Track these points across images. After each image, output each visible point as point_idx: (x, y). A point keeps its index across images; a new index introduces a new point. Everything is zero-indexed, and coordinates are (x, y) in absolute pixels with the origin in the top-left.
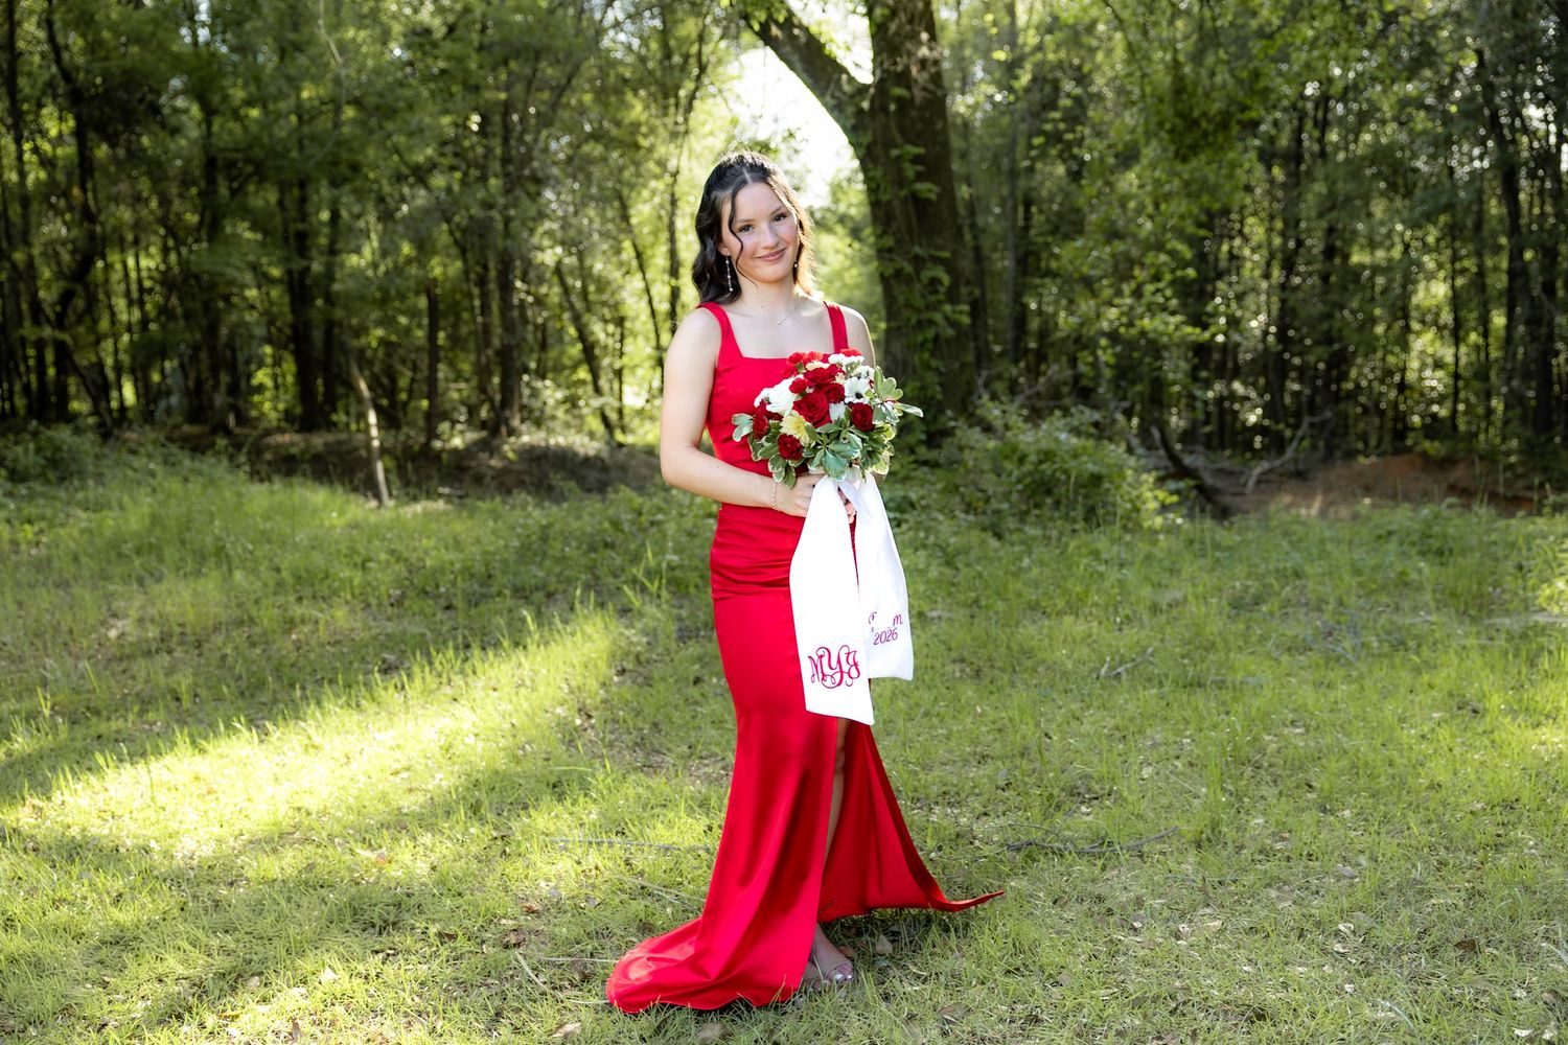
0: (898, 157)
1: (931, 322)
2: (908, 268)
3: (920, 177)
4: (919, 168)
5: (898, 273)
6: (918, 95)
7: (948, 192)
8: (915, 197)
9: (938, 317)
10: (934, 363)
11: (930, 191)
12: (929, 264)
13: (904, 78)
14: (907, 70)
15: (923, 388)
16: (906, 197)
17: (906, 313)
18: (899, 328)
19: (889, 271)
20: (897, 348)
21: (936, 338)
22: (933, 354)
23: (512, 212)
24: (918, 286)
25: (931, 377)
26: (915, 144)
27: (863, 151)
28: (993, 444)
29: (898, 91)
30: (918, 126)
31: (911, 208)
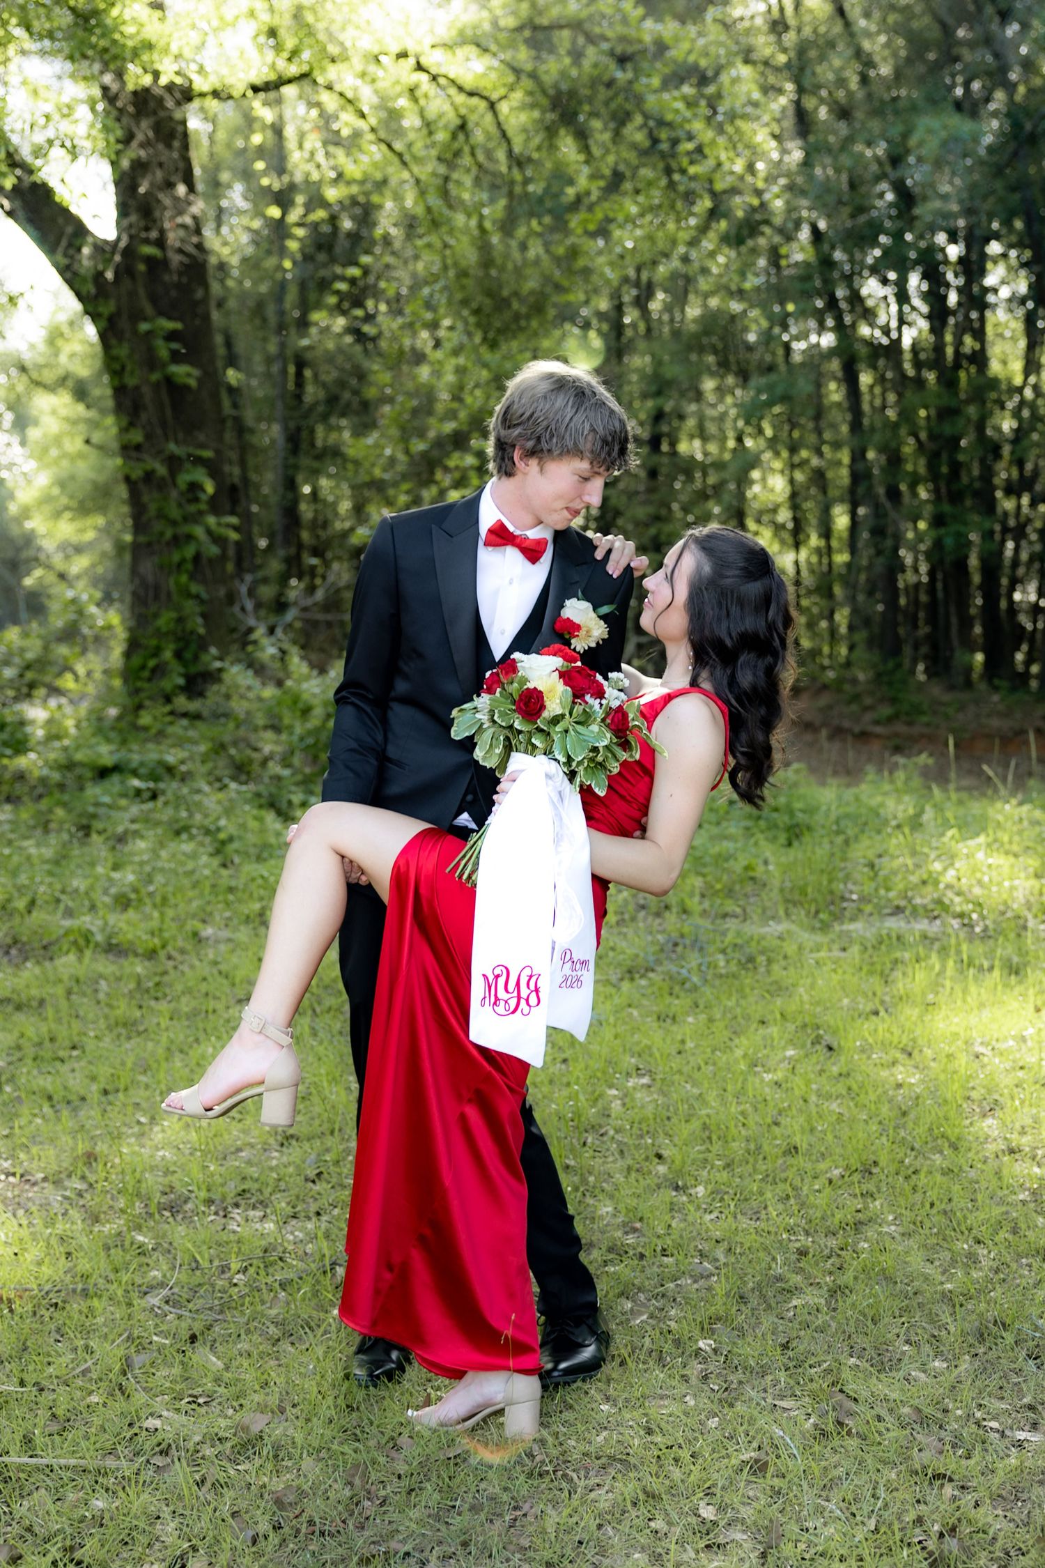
0: (149, 333)
1: (190, 537)
2: (161, 470)
3: (176, 357)
4: (175, 346)
5: (149, 476)
6: (174, 259)
7: (212, 378)
8: (169, 381)
9: (199, 531)
10: (195, 588)
11: (189, 375)
12: (188, 465)
15: (180, 620)
16: (157, 386)
17: (158, 526)
18: (149, 544)
19: (137, 474)
20: (148, 567)
21: (197, 558)
22: (192, 577)
24: (174, 494)
25: (190, 606)
26: (170, 318)
27: (104, 324)
28: (269, 692)
29: (148, 250)
30: (174, 293)
31: (165, 396)
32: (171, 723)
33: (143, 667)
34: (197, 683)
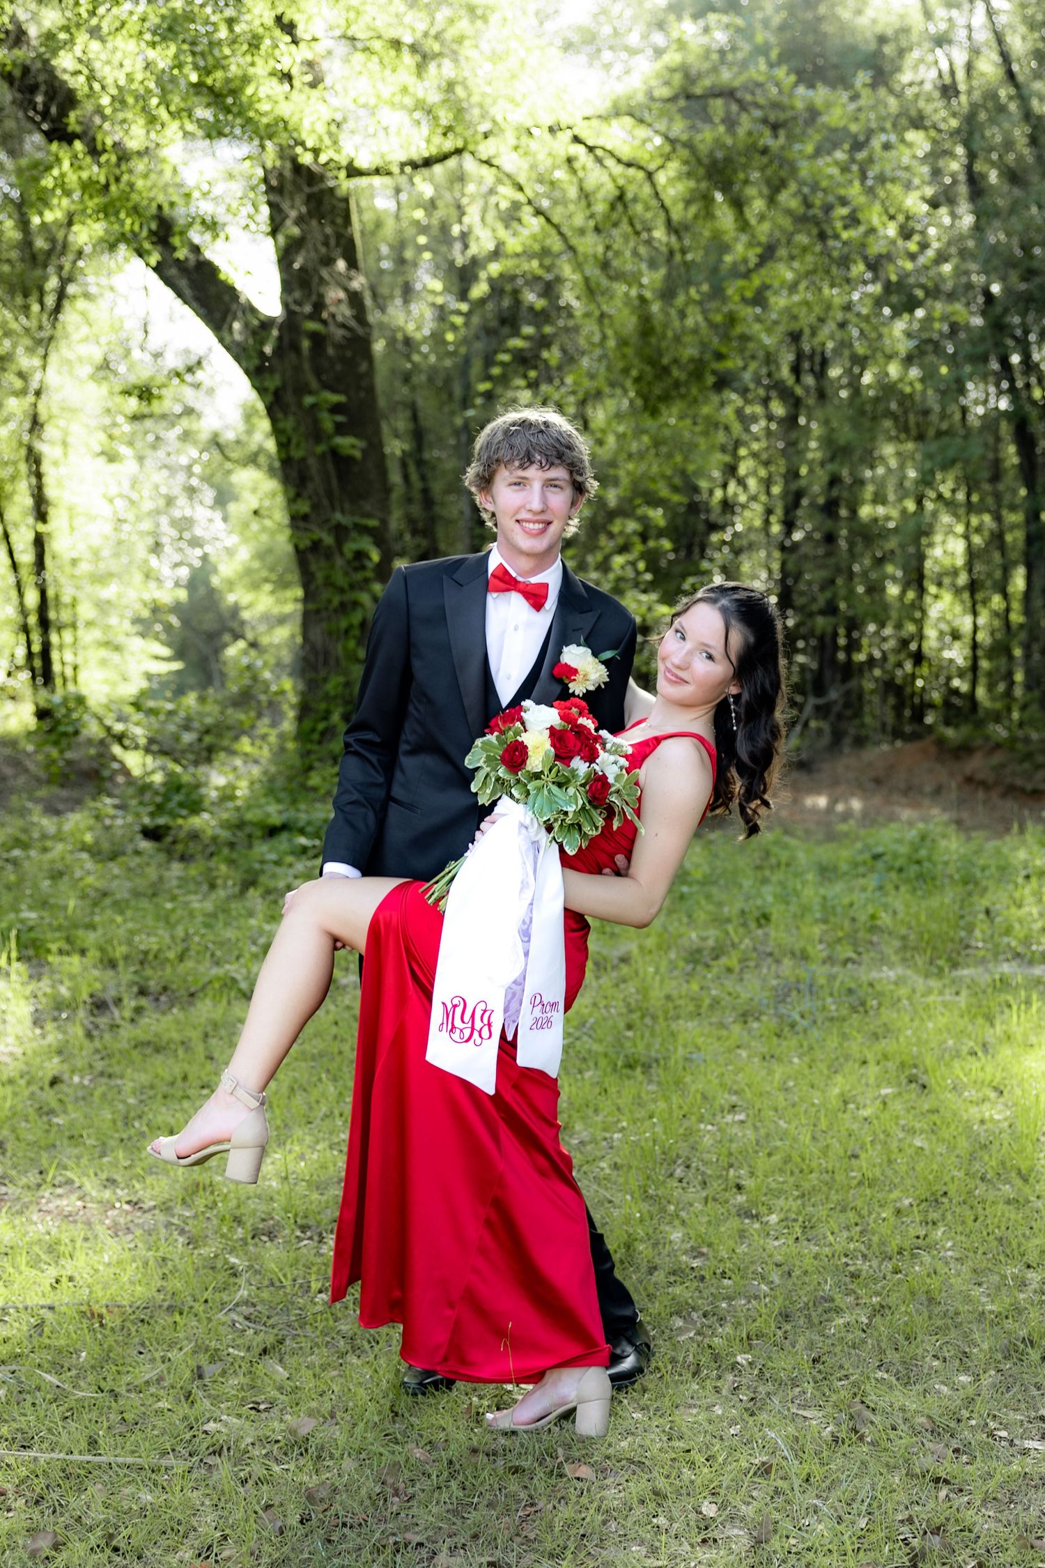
0: (314, 406)
1: (356, 604)
2: (328, 539)
3: (340, 429)
4: (340, 418)
5: (316, 545)
6: (339, 333)
7: (376, 448)
8: (334, 453)
9: (365, 598)
11: (353, 447)
12: (353, 534)
16: (323, 456)
17: (325, 594)
18: (318, 612)
19: (306, 543)
20: (317, 634)
21: (363, 623)
22: (358, 642)
24: (341, 562)
26: (334, 390)
27: (270, 397)
29: (311, 326)
30: (337, 367)
31: (330, 467)
33: (313, 730)
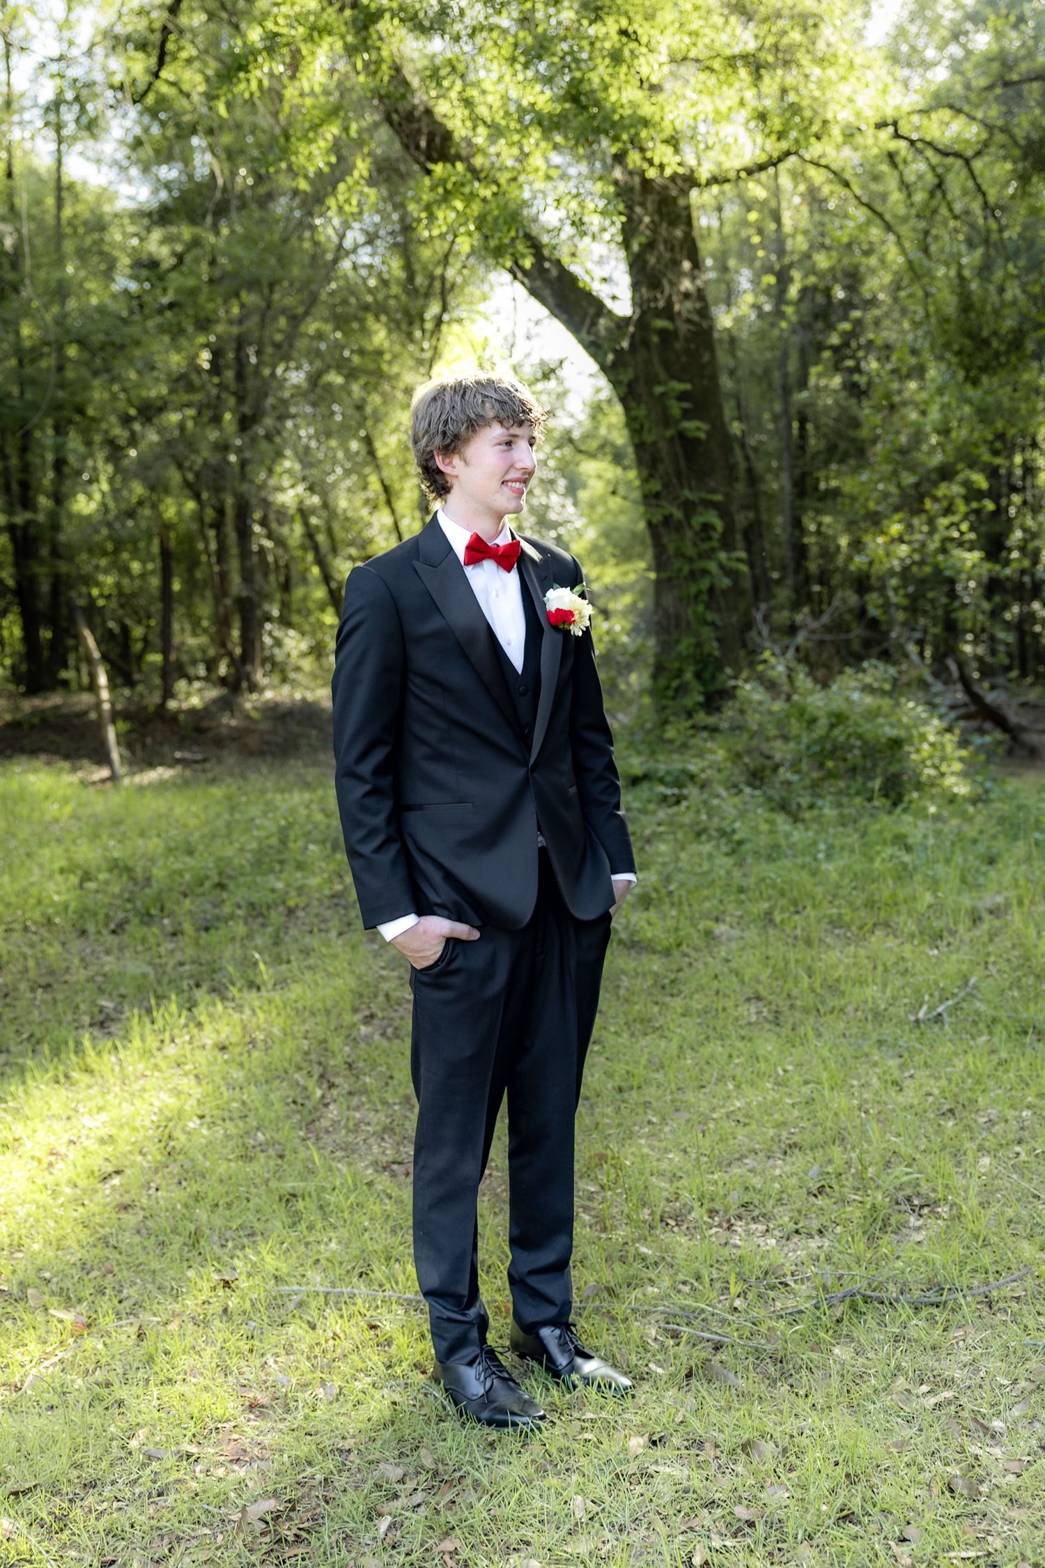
0: (663, 395)
1: (705, 572)
2: (678, 514)
3: (686, 415)
4: (686, 405)
5: (667, 520)
6: (683, 328)
7: (719, 428)
8: (682, 435)
9: (712, 566)
10: (710, 616)
11: (699, 429)
12: (700, 509)
13: (668, 312)
14: (669, 304)
15: (698, 645)
16: (672, 439)
17: (677, 564)
18: (670, 580)
19: (657, 518)
20: (669, 600)
21: (711, 590)
22: (708, 606)
23: (247, 455)
24: (689, 534)
25: (707, 632)
26: (680, 380)
27: (624, 389)
28: (778, 706)
29: (660, 323)
30: (684, 359)
31: (678, 449)
32: (693, 736)
33: (668, 687)
34: (715, 699)
